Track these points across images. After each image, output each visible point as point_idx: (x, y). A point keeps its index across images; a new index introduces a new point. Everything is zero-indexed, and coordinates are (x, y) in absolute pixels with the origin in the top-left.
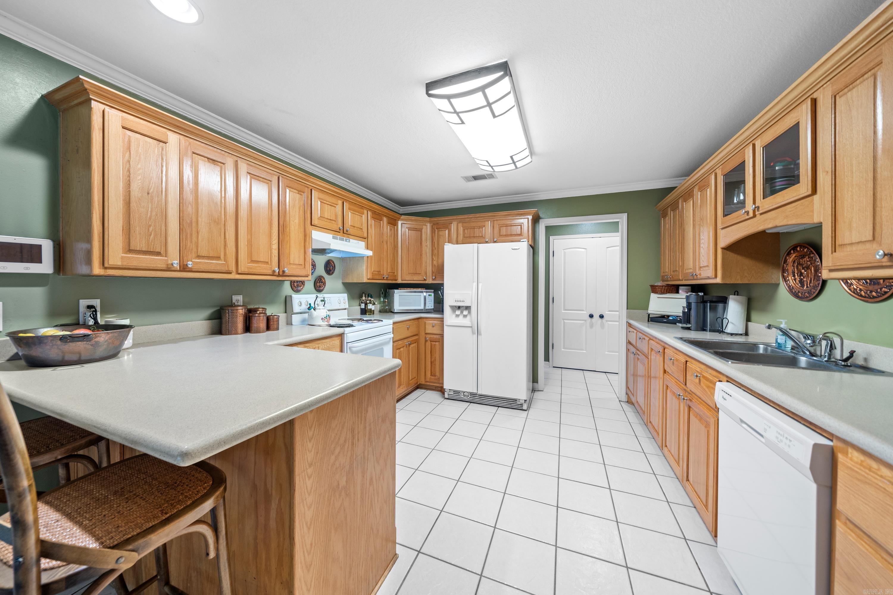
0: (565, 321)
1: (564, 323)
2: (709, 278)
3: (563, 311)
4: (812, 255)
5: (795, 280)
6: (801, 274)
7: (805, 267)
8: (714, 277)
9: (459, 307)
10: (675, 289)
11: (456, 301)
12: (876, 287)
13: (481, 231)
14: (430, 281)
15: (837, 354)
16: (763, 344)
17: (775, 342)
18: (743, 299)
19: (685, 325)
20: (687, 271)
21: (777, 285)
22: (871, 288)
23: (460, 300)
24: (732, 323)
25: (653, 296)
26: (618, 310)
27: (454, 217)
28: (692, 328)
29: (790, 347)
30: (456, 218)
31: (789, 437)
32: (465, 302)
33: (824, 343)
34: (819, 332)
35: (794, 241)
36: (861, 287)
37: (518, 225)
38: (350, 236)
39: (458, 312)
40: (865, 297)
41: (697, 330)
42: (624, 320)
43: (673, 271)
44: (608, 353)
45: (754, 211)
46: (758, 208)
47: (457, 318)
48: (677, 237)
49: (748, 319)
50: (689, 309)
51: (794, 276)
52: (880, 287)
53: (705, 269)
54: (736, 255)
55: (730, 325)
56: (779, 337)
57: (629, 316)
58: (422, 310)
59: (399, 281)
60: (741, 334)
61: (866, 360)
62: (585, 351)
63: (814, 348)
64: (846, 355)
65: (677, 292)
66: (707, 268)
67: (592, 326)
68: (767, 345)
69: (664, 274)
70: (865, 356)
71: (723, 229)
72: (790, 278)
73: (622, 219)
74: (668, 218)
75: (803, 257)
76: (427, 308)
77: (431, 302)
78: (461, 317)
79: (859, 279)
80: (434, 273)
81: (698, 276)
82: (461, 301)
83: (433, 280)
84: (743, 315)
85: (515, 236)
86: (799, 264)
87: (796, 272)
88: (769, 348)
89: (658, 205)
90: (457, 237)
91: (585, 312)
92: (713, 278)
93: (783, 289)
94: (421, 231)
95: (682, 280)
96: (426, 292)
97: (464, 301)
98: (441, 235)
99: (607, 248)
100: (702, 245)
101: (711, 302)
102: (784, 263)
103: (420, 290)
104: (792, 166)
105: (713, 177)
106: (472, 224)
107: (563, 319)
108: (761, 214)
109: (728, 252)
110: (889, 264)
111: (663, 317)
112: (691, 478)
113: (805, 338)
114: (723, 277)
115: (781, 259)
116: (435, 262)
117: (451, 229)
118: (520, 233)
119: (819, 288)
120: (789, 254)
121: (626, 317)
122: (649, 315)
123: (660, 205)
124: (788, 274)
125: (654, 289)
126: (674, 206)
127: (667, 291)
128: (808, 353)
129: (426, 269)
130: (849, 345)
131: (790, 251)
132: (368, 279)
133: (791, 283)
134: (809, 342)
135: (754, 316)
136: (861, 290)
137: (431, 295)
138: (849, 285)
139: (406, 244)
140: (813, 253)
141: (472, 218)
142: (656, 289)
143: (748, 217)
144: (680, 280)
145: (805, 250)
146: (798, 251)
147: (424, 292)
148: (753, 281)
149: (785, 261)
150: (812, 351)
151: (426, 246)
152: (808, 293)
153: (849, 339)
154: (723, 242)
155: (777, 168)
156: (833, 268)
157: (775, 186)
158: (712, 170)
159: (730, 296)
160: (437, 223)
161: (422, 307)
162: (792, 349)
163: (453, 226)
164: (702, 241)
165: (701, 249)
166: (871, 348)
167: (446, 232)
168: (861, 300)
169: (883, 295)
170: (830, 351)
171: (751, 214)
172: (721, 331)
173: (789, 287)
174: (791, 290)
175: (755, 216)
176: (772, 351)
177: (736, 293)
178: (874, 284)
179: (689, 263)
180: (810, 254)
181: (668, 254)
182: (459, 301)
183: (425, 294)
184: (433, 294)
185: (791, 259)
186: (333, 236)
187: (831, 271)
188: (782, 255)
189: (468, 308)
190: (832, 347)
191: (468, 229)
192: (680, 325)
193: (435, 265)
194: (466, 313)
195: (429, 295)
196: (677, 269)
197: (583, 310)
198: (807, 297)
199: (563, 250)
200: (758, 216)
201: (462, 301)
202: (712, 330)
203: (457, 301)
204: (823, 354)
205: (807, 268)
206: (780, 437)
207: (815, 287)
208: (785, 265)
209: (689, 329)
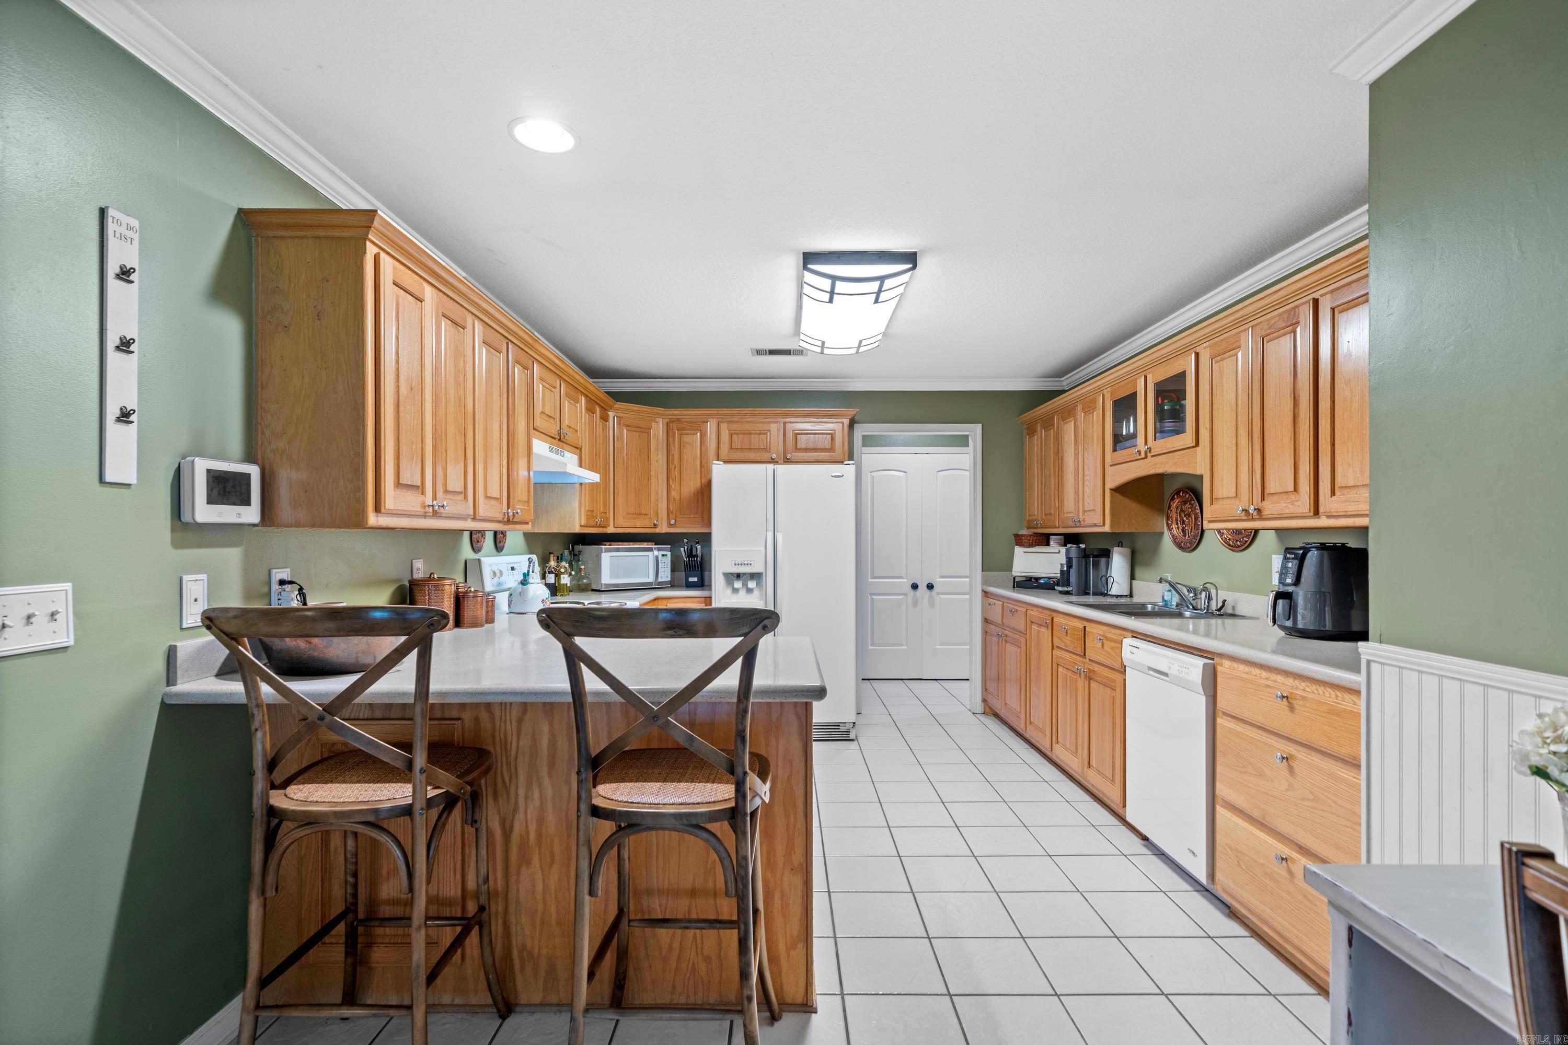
0: (875, 597)
1: (872, 600)
2: (1095, 525)
3: (870, 580)
4: (1193, 502)
5: (1178, 528)
6: (1183, 522)
7: (1187, 514)
8: (1102, 524)
9: (738, 576)
10: (1043, 540)
11: (735, 565)
12: (1240, 536)
13: (763, 440)
14: (663, 529)
15: (1214, 606)
16: (1150, 603)
17: (1161, 601)
18: (1126, 551)
19: (1065, 589)
20: (1066, 515)
21: (1162, 534)
22: (1236, 537)
23: (743, 562)
24: (1118, 583)
25: (1018, 550)
26: (968, 575)
27: (714, 411)
28: (1074, 592)
29: (1175, 604)
30: (716, 412)
31: (1187, 666)
32: (753, 566)
33: (1204, 594)
34: (1199, 585)
35: (1177, 485)
36: (1229, 537)
37: (826, 434)
38: (565, 446)
39: (738, 584)
40: (1232, 546)
41: (1078, 594)
42: (978, 588)
43: (1046, 514)
44: (940, 647)
45: (1146, 453)
46: (1150, 449)
47: (735, 595)
48: (1052, 468)
49: (1133, 577)
50: (1070, 566)
51: (1177, 524)
52: (1242, 536)
53: (1090, 514)
54: (1123, 498)
55: (1115, 585)
56: (1166, 593)
57: (985, 582)
58: (651, 584)
59: (611, 530)
60: (1126, 596)
61: (1234, 608)
62: (906, 647)
63: (1196, 601)
64: (1220, 605)
65: (1048, 544)
66: (1093, 513)
67: (915, 603)
68: (1154, 604)
69: (1030, 518)
70: (1233, 605)
71: (1111, 466)
72: (1174, 526)
73: (975, 431)
74: (1038, 437)
75: (1185, 503)
76: (660, 580)
77: (666, 569)
78: (743, 593)
79: (1228, 530)
80: (672, 513)
81: (1082, 523)
82: (744, 564)
83: (670, 525)
84: (1127, 573)
85: (822, 452)
86: (1182, 511)
87: (1179, 519)
88: (1157, 607)
89: (1022, 416)
90: (718, 448)
91: (905, 580)
92: (1101, 526)
93: (1167, 540)
94: (649, 433)
95: (1059, 527)
96: (659, 550)
97: (751, 564)
98: (686, 443)
99: (938, 472)
100: (1086, 483)
101: (1094, 556)
102: (1168, 509)
103: (645, 545)
104: (1178, 407)
105: (1101, 398)
106: (747, 427)
107: (871, 594)
108: (1152, 456)
109: (1116, 494)
110: (1245, 518)
111: (1030, 579)
112: (1093, 763)
113: (1188, 591)
114: (1112, 525)
115: (1165, 504)
116: (674, 494)
117: (706, 432)
118: (830, 447)
119: (1199, 537)
120: (1173, 499)
121: (980, 584)
122: (1014, 578)
123: (1025, 417)
124: (1172, 522)
125: (1019, 540)
126: (1048, 422)
127: (1035, 542)
128: (1191, 607)
129: (658, 505)
130: (1223, 595)
131: (1174, 495)
132: (581, 526)
133: (1175, 532)
134: (1192, 595)
135: (1139, 572)
136: (1229, 539)
137: (666, 555)
138: (1221, 534)
139: (623, 458)
140: (1194, 500)
141: (745, 415)
142: (1022, 540)
143: (1139, 457)
144: (1056, 527)
145: (1187, 496)
146: (1181, 497)
147: (655, 548)
148: (1140, 530)
149: (1169, 507)
150: (1195, 605)
151: (657, 461)
152: (1190, 543)
153: (1223, 589)
154: (1111, 483)
155: (1166, 408)
156: (1211, 519)
157: (1164, 427)
158: (1100, 390)
159: (1115, 548)
160: (678, 420)
161: (651, 579)
162: (1177, 606)
163: (711, 427)
164: (1087, 478)
165: (1086, 488)
166: (1237, 595)
167: (697, 437)
168: (1230, 549)
169: (1245, 544)
170: (1208, 603)
171: (1143, 455)
172: (1106, 595)
173: (1173, 536)
174: (1174, 539)
175: (1146, 457)
176: (1159, 609)
177: (1120, 544)
178: (1239, 534)
179: (1069, 504)
180: (1191, 500)
181: (1038, 489)
182: (741, 564)
183: (656, 553)
184: (669, 553)
185: (1175, 504)
186: (550, 447)
187: (1209, 522)
188: (1166, 500)
189: (756, 576)
190: (1209, 598)
191: (738, 434)
192: (1060, 589)
193: (674, 499)
194: (752, 584)
195: (663, 555)
196: (1052, 512)
197: (901, 578)
198: (1189, 548)
199: (871, 472)
200: (1149, 457)
201: (747, 564)
202: (1095, 594)
203: (738, 565)
204: (1203, 608)
205: (1189, 515)
206: (1181, 669)
207: (1195, 537)
208: (1169, 512)
209: (1067, 593)
